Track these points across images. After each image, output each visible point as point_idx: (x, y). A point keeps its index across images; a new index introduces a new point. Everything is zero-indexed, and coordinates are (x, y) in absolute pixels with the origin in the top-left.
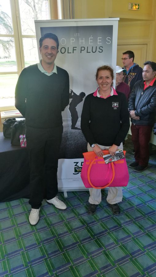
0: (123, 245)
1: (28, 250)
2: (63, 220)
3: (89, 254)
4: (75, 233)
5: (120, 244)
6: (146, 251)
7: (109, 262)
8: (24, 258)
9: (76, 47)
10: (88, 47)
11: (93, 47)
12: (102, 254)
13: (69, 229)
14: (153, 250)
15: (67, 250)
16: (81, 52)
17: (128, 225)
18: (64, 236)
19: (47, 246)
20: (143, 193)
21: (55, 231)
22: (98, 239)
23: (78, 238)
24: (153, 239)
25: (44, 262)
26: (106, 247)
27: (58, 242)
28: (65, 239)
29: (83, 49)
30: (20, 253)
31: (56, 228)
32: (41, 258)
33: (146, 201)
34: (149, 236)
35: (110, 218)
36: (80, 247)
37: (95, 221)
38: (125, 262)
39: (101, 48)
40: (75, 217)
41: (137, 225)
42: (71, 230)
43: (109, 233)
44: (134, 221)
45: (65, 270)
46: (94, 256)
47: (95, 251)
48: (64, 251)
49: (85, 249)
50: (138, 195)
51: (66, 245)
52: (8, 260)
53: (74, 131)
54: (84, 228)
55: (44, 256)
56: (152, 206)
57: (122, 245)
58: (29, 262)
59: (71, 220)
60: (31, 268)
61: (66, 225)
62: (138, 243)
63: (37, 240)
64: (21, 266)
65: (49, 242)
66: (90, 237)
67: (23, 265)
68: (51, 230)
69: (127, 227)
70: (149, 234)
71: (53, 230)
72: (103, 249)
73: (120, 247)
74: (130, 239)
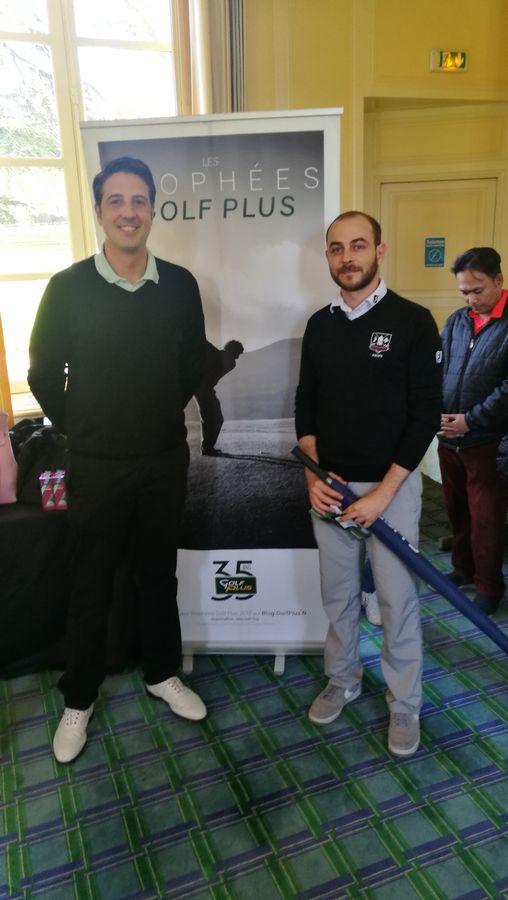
0: (339, 843)
1: (32, 839)
2: (162, 748)
3: (220, 864)
4: (190, 792)
5: (328, 838)
6: (410, 866)
8: (15, 863)
9: (210, 201)
10: (245, 200)
11: (261, 200)
12: (261, 869)
13: (174, 776)
14: (438, 862)
15: (153, 846)
16: (225, 216)
17: (367, 773)
18: (154, 799)
21: (129, 780)
22: (261, 816)
23: (198, 807)
24: (443, 827)
25: (73, 882)
26: (279, 844)
27: (131, 819)
28: (156, 808)
29: (231, 205)
30: (5, 847)
31: (135, 772)
33: (447, 696)
34: (431, 816)
35: (313, 748)
36: (197, 838)
37: (263, 756)
39: (288, 201)
40: (202, 738)
41: (400, 776)
42: (180, 781)
43: (299, 798)
46: (234, 873)
47: (244, 854)
48: (142, 850)
49: (210, 845)
51: (153, 831)
53: (209, 460)
54: (221, 777)
55: (77, 863)
56: (464, 713)
57: (336, 841)
58: (27, 881)
59: (187, 749)
61: (169, 765)
62: (387, 838)
63: (67, 806)
65: (101, 817)
66: (235, 809)
67: (6, 889)
69: (365, 781)
70: (433, 809)
71: (125, 779)
72: (269, 849)
73: (327, 846)
74: (366, 823)
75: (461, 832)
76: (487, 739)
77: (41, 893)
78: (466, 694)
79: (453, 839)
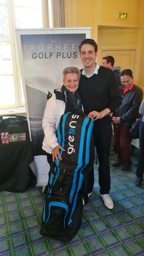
0: (87, 243)
2: (36, 214)
3: (52, 250)
6: (108, 250)
9: (53, 53)
10: (63, 53)
11: (68, 53)
12: (64, 251)
14: (116, 249)
15: (32, 244)
16: (57, 58)
17: (96, 222)
18: (33, 230)
19: (14, 240)
21: (26, 224)
27: (26, 236)
28: (34, 233)
29: (59, 54)
32: (7, 251)
33: (119, 200)
36: (45, 242)
41: (105, 223)
44: (103, 218)
51: (32, 240)
55: (9, 249)
56: (124, 205)
61: (38, 220)
62: (101, 242)
63: (7, 232)
68: (23, 223)
69: (95, 225)
70: (115, 233)
72: (67, 245)
73: (84, 244)
75: (122, 240)
76: (130, 212)
78: (125, 199)
79: (120, 242)
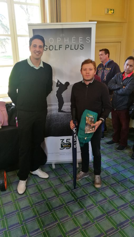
1: (23, 211)
4: (61, 197)
7: (89, 220)
8: (20, 217)
9: (62, 45)
13: (56, 194)
14: (125, 209)
15: (55, 210)
16: (66, 49)
17: (105, 190)
18: (52, 199)
19: (38, 208)
20: (117, 164)
21: (45, 195)
22: (80, 202)
23: (64, 201)
25: (36, 220)
26: (86, 208)
27: (47, 204)
28: (53, 202)
30: (16, 214)
31: (46, 193)
32: (34, 217)
33: (120, 171)
34: (122, 199)
35: (90, 185)
37: (78, 187)
38: (102, 219)
39: (82, 46)
40: (61, 184)
41: (113, 190)
42: (58, 195)
43: (89, 197)
45: (53, 226)
46: (76, 215)
47: (78, 211)
48: (52, 212)
49: (69, 209)
50: (113, 166)
51: (54, 207)
52: (6, 219)
54: (68, 193)
57: (100, 206)
58: (24, 221)
59: (58, 187)
60: (25, 225)
62: (112, 204)
63: (30, 203)
64: (17, 224)
65: (39, 204)
66: (73, 200)
67: (19, 223)
68: (42, 195)
70: (122, 197)
71: (44, 195)
72: (84, 209)
73: (98, 207)
74: (107, 201)
75: (130, 202)
76: (132, 180)
77: (28, 223)
78: (125, 170)
79: (128, 204)
